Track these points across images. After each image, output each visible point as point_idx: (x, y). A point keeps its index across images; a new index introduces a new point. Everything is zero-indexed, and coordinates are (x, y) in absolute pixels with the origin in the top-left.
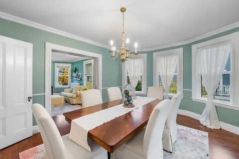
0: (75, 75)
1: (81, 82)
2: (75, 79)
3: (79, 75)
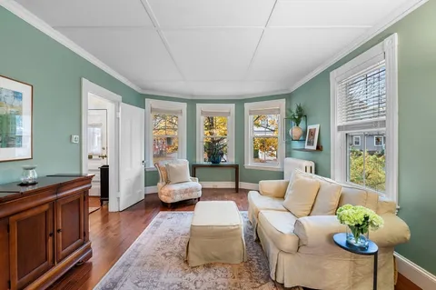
0: (296, 131)
1: (321, 157)
2: (296, 145)
3: (312, 133)
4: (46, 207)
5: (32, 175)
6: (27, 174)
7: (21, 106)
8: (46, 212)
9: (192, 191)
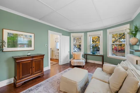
4: (30, 61)
5: (29, 54)
6: (28, 54)
7: (31, 39)
8: (30, 62)
9: (80, 63)
